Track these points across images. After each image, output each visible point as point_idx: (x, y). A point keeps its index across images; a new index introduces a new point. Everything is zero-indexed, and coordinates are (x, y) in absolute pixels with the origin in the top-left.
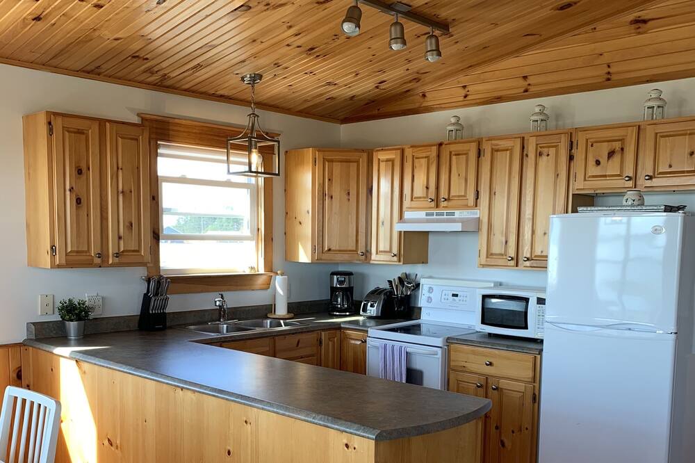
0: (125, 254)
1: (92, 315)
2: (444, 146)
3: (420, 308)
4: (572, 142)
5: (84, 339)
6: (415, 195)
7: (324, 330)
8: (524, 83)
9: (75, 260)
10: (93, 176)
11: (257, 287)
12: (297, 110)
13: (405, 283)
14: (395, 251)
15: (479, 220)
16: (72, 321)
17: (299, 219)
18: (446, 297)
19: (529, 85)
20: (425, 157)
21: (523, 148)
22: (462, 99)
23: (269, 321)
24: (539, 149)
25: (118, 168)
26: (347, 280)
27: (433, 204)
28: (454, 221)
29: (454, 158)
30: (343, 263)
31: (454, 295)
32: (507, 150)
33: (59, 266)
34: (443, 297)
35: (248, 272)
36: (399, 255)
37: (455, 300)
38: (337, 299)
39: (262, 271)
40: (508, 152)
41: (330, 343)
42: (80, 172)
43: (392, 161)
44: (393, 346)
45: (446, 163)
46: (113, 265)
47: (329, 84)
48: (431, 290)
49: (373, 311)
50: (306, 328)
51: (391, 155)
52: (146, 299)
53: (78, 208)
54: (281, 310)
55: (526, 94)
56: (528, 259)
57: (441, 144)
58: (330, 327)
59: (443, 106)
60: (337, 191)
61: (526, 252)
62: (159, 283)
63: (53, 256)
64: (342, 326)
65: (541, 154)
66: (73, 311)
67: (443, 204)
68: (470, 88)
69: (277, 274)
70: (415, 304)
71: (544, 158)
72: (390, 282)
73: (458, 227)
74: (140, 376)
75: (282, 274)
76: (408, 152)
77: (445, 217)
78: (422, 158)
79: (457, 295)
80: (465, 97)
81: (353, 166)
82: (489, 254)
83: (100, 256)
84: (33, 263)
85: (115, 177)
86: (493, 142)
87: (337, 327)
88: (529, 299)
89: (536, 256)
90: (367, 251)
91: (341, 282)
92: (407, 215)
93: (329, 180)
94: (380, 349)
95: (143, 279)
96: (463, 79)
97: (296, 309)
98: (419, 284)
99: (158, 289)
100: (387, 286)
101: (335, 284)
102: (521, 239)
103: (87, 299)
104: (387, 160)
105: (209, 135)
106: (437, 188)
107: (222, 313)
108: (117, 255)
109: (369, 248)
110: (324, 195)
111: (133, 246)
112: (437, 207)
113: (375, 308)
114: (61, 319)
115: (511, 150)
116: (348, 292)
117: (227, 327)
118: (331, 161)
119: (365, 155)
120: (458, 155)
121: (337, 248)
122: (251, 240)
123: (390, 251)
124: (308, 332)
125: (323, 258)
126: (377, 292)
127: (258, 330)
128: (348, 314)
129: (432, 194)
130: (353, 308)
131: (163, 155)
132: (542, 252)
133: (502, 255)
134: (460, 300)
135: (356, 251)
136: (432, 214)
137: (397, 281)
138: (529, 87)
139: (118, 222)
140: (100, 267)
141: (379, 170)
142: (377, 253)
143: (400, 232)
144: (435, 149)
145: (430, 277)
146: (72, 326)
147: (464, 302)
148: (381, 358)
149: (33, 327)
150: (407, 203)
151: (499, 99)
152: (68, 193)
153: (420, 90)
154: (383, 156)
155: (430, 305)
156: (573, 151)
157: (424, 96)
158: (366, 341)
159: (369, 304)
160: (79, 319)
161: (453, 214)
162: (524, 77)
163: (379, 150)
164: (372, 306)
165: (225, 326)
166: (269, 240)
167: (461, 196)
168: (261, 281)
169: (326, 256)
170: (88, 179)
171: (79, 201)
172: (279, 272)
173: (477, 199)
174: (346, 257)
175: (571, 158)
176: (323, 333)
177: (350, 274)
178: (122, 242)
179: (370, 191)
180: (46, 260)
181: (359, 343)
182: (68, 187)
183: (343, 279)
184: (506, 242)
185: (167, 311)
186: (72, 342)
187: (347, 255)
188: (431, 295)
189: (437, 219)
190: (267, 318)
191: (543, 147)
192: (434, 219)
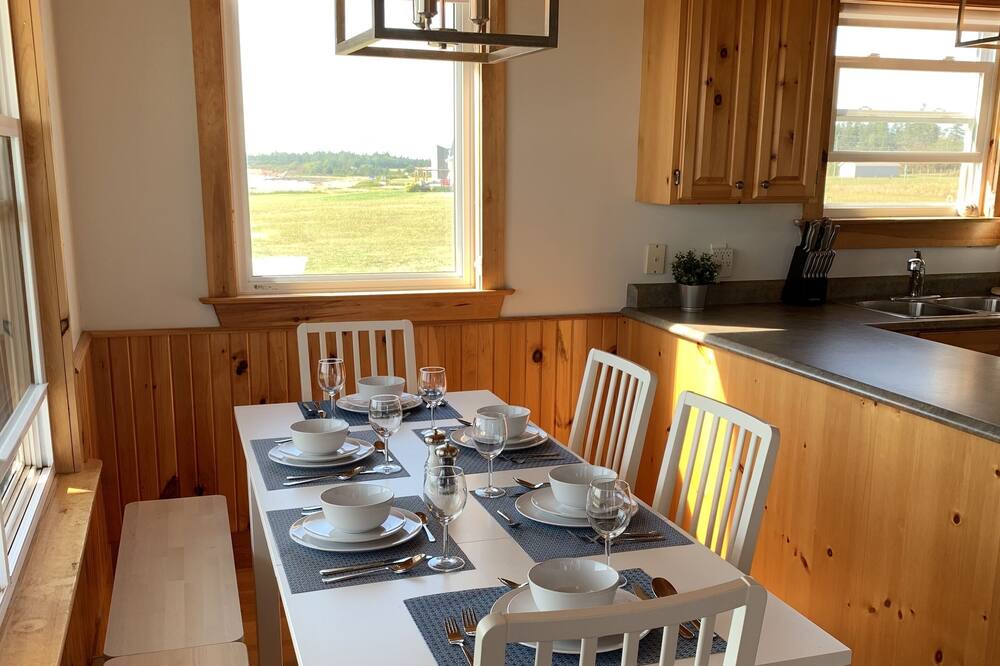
0: (777, 182)
1: (719, 278)
5: (707, 312)
9: (705, 192)
10: (741, 61)
11: (977, 242)
16: (690, 284)
25: (780, 46)
33: (682, 201)
35: (965, 215)
39: (989, 214)
42: (724, 53)
46: (759, 201)
52: (800, 255)
53: (715, 111)
62: (822, 231)
63: (675, 186)
66: (693, 269)
74: (804, 376)
83: (741, 185)
84: (644, 197)
85: (775, 60)
95: (796, 225)
99: (819, 240)
103: (712, 252)
107: (915, 283)
108: (766, 184)
111: (791, 172)
114: (674, 281)
117: (923, 306)
127: (980, 315)
131: (846, 23)
139: (773, 133)
140: (739, 203)
146: (690, 292)
149: (636, 291)
152: (704, 87)
160: (701, 281)
165: (920, 304)
168: (983, 231)
170: (734, 66)
171: (718, 100)
178: (775, 165)
180: (664, 193)
182: (705, 78)
185: (831, 274)
186: (688, 316)
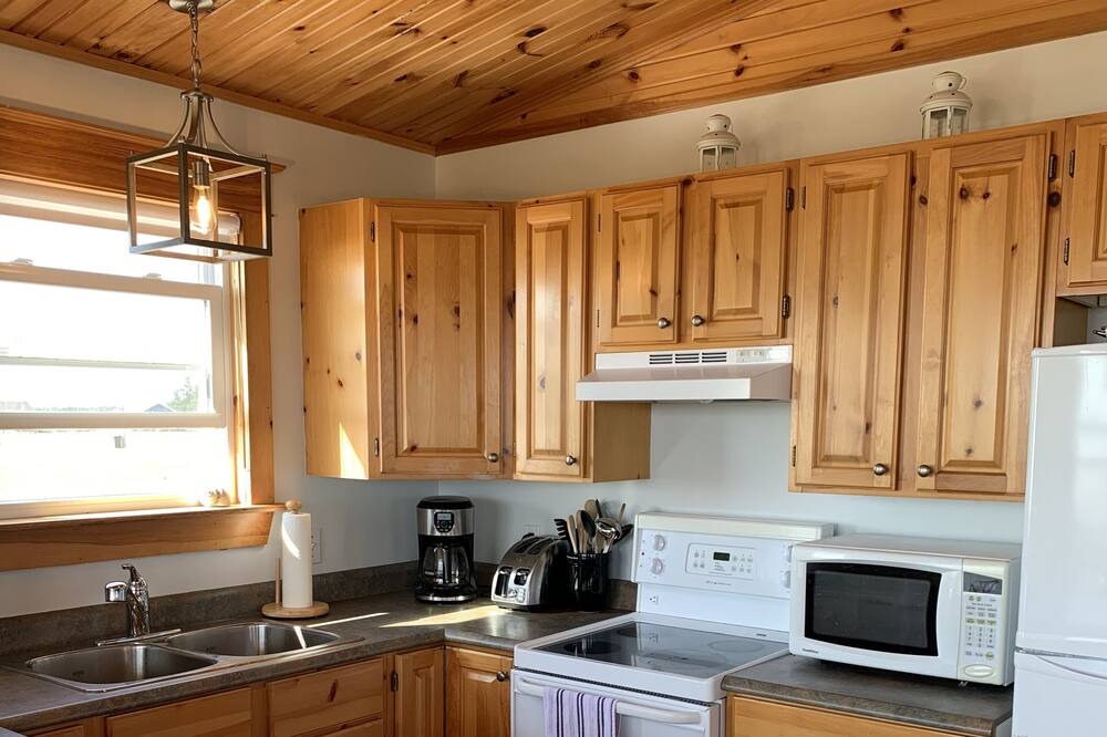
2: (694, 186)
3: (635, 586)
4: (1055, 159)
6: (622, 312)
7: (401, 651)
8: (894, 29)
11: (236, 542)
12: (326, 112)
13: (598, 527)
14: (574, 449)
15: (789, 371)
17: (337, 373)
18: (699, 560)
19: (907, 30)
20: (649, 216)
21: (913, 180)
22: (730, 77)
23: (262, 627)
24: (960, 182)
26: (458, 519)
27: (669, 334)
28: (725, 374)
29: (723, 213)
30: (449, 479)
31: (718, 556)
32: (868, 187)
34: (692, 559)
35: (208, 505)
36: (582, 461)
37: (721, 569)
38: (436, 562)
39: (246, 501)
40: (872, 191)
41: (419, 680)
43: (563, 229)
44: (580, 697)
45: (702, 227)
47: (401, 27)
48: (660, 542)
49: (521, 594)
50: (355, 650)
51: (560, 215)
54: (297, 597)
55: (901, 53)
56: (931, 471)
57: (687, 182)
58: (418, 642)
59: (683, 97)
60: (429, 304)
61: (921, 451)
64: (448, 636)
65: (965, 194)
67: (696, 332)
68: (748, 51)
69: (285, 509)
70: (619, 573)
71: (976, 204)
72: (561, 523)
73: (741, 389)
75: (296, 511)
76: (604, 207)
77: (700, 364)
78: (640, 217)
79: (725, 557)
80: (739, 72)
81: (467, 245)
82: (821, 459)
86: (830, 169)
87: (433, 639)
88: (939, 576)
89: (951, 463)
90: (505, 451)
91: (443, 525)
92: (603, 362)
93: (409, 276)
94: (547, 702)
96: (732, 30)
97: (335, 592)
98: (631, 526)
100: (554, 531)
101: (430, 529)
102: (906, 419)
104: (551, 228)
105: (92, 155)
106: (680, 292)
107: (129, 617)
109: (509, 444)
110: (396, 314)
112: (679, 341)
113: (526, 586)
115: (880, 187)
116: (462, 546)
117: (146, 651)
118: (410, 230)
119: (495, 217)
120: (736, 205)
121: (433, 444)
122: (217, 426)
123: (563, 451)
124: (359, 660)
125: (398, 467)
126: (529, 546)
127: (225, 664)
128: (461, 598)
129: (667, 307)
130: (473, 583)
132: (969, 451)
133: (856, 459)
134: (734, 569)
135: (479, 450)
136: (667, 359)
137: (578, 520)
138: (907, 37)
141: (530, 253)
142: (529, 456)
143: (587, 403)
144: (672, 194)
145: (657, 512)
147: (745, 575)
148: (551, 726)
150: (601, 332)
151: (827, 73)
153: (625, 65)
154: (539, 218)
155: (658, 579)
156: (1058, 181)
157: (634, 76)
158: (507, 677)
159: (513, 576)
161: (722, 357)
162: (892, 12)
163: (529, 205)
164: (518, 581)
166: (262, 423)
167: (744, 311)
168: (244, 526)
169: (406, 464)
172: (288, 504)
173: (786, 315)
174: (454, 465)
175: (1053, 200)
176: (400, 659)
177: (464, 505)
179: (509, 305)
181: (490, 679)
183: (448, 517)
184: (868, 427)
187: (458, 461)
188: (661, 555)
189: (678, 370)
190: (262, 617)
191: (973, 175)
192: (671, 370)
